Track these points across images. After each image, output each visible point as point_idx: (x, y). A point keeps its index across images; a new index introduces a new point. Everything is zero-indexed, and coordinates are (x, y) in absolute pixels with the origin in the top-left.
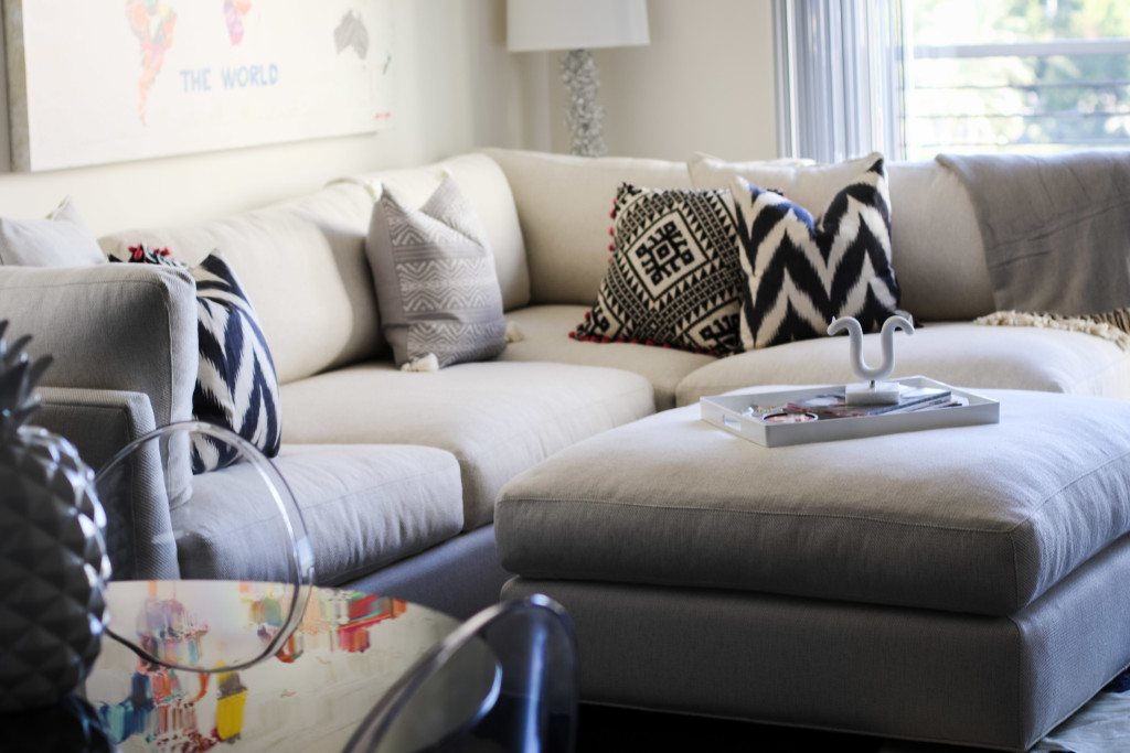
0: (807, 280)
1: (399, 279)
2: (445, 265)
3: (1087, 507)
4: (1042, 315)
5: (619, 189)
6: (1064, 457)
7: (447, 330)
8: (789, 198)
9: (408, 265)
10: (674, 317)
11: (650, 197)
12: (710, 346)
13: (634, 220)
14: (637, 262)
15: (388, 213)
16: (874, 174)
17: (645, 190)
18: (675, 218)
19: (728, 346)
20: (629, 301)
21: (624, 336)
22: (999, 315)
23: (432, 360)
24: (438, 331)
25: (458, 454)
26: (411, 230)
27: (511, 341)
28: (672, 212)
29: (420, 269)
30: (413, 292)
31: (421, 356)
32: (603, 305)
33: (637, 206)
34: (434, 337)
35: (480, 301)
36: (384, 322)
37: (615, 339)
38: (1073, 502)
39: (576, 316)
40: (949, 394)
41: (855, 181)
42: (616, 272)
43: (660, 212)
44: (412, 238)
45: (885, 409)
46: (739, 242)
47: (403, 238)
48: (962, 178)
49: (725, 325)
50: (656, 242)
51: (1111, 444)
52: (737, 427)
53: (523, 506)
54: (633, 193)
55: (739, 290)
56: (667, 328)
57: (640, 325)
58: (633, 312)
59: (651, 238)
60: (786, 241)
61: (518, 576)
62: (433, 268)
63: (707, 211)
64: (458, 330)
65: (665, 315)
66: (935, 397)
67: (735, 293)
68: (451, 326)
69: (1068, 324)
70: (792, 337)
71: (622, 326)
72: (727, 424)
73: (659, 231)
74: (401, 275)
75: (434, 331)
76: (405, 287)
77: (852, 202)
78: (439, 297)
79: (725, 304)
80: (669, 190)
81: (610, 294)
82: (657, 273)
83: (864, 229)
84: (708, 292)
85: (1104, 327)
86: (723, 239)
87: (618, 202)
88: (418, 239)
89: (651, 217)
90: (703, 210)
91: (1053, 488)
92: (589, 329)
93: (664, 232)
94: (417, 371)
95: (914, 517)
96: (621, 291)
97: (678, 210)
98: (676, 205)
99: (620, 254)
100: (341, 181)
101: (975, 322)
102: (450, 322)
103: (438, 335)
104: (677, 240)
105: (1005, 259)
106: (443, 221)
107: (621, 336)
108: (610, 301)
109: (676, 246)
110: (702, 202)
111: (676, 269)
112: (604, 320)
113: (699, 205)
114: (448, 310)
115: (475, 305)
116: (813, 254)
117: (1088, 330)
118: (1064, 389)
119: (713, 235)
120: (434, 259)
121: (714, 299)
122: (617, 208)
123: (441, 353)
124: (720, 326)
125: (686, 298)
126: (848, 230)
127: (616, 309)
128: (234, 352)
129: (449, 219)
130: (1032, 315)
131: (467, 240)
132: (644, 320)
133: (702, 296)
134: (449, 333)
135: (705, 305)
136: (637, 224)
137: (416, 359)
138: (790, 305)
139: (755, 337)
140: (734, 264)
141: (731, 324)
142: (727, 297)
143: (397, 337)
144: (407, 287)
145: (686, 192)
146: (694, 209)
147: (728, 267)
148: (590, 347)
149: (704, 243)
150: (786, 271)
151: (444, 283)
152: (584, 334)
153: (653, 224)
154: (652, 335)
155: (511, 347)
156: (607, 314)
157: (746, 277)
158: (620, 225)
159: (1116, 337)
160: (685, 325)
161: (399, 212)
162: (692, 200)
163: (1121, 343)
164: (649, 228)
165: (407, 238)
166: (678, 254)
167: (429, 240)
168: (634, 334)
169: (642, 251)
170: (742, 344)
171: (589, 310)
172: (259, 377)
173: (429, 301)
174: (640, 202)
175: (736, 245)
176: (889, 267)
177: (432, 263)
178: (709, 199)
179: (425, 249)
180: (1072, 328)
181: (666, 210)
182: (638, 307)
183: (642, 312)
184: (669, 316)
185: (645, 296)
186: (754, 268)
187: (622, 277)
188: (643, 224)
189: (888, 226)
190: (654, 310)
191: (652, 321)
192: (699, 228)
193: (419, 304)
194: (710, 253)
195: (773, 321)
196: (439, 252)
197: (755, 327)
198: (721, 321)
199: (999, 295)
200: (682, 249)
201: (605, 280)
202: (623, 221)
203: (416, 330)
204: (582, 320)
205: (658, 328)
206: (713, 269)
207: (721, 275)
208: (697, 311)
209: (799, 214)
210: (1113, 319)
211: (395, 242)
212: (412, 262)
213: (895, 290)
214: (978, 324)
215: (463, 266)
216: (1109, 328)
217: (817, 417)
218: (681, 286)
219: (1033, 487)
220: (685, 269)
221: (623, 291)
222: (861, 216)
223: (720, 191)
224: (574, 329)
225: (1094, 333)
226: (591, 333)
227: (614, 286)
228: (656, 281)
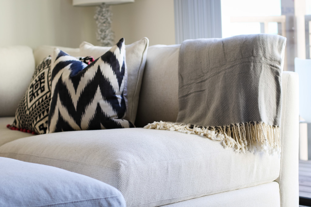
10: (32, 118)
14: (29, 91)
16: (117, 47)
18: (46, 71)
20: (22, 110)
21: (20, 128)
43: (44, 67)
50: (36, 82)
56: (30, 124)
57: (23, 122)
58: (22, 116)
65: (29, 117)
77: (99, 61)
82: (32, 97)
89: (40, 70)
93: (40, 77)
97: (49, 67)
104: (42, 81)
105: (185, 94)
111: (38, 95)
116: (70, 86)
117: (202, 134)
125: (38, 109)
133: (43, 108)
135: (43, 113)
138: (59, 113)
139: (49, 129)
150: (58, 95)
153: (39, 73)
154: (27, 128)
159: (221, 140)
160: (35, 122)
164: (37, 75)
166: (40, 88)
169: (32, 86)
181: (46, 67)
182: (24, 113)
185: (26, 108)
190: (27, 115)
191: (26, 120)
195: (54, 121)
197: (49, 124)
200: (42, 85)
208: (40, 116)
210: (230, 129)
214: (144, 128)
218: (37, 103)
220: (40, 95)
222: (99, 67)
225: (205, 135)
228: (31, 101)
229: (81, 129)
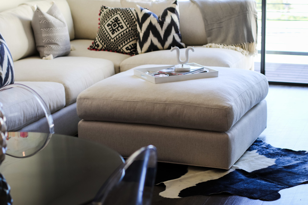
0: (156, 34)
1: (41, 33)
2: (55, 29)
3: (244, 101)
4: (221, 45)
5: (101, 7)
6: (238, 87)
7: (55, 48)
8: (150, 10)
9: (44, 29)
10: (118, 44)
11: (111, 10)
12: (128, 52)
13: (106, 16)
14: (107, 28)
15: (38, 14)
16: (175, 4)
17: (109, 8)
18: (118, 16)
19: (133, 52)
20: (105, 39)
21: (104, 49)
22: (210, 44)
23: (51, 56)
24: (53, 48)
25: (64, 84)
26: (45, 19)
27: (71, 50)
28: (117, 14)
29: (47, 30)
30: (46, 37)
31: (48, 55)
32: (97, 40)
33: (107, 12)
34: (51, 49)
35: (64, 39)
36: (37, 45)
37: (101, 50)
38: (241, 100)
39: (90, 43)
40: (203, 68)
41: (169, 6)
42: (101, 31)
43: (114, 14)
44: (45, 21)
45: (187, 73)
46: (137, 23)
47: (43, 21)
48: (198, 6)
49: (132, 46)
50: (113, 23)
51: (249, 83)
52: (145, 78)
53: (85, 100)
54: (106, 9)
55: (136, 36)
56: (116, 47)
57: (108, 46)
58: (106, 42)
59: (111, 21)
60: (151, 23)
61: (83, 120)
62: (51, 30)
63: (127, 14)
64: (58, 47)
65: (115, 43)
66: (200, 69)
67: (135, 37)
68: (56, 46)
69: (228, 47)
70: (152, 50)
71: (103, 46)
72: (142, 76)
73: (114, 19)
74: (42, 32)
75: (52, 48)
76: (43, 35)
77: (169, 12)
78: (53, 38)
79: (132, 40)
80: (116, 8)
81: (99, 37)
82: (113, 31)
83: (172, 20)
84: (128, 37)
85: (238, 48)
86: (132, 22)
87: (101, 11)
88: (47, 22)
89: (111, 16)
90: (126, 14)
91: (236, 96)
92: (94, 47)
93: (115, 20)
94: (47, 59)
95: (199, 104)
96: (103, 36)
97: (119, 14)
98: (118, 12)
99: (102, 26)
100: (23, 4)
101: (203, 46)
102: (56, 45)
103: (52, 49)
104: (119, 22)
105: (210, 29)
106: (53, 16)
107: (102, 49)
108: (99, 39)
109: (118, 24)
110: (125, 11)
111: (119, 30)
112: (98, 44)
113: (125, 12)
114: (56, 42)
115: (63, 40)
116: (158, 27)
117: (234, 49)
118: (230, 66)
119: (129, 21)
120: (52, 27)
121: (129, 39)
122: (101, 13)
123: (54, 54)
124: (131, 47)
125: (121, 38)
126: (168, 21)
127: (101, 41)
128: (2, 56)
129: (55, 15)
130: (218, 44)
131: (61, 22)
132: (109, 45)
133: (126, 38)
134: (56, 49)
135: (127, 41)
136: (107, 17)
137: (46, 56)
138: (152, 41)
139: (141, 50)
140: (135, 29)
141: (134, 46)
142: (133, 38)
143: (41, 49)
144: (44, 35)
145: (121, 8)
146: (123, 13)
147: (133, 30)
148: (94, 52)
149: (127, 23)
150: (151, 32)
151: (54, 34)
152: (92, 48)
153: (112, 17)
154: (112, 49)
155: (72, 52)
156: (98, 43)
157: (139, 33)
158: (102, 17)
159: (241, 51)
160: (121, 46)
161: (42, 14)
162: (123, 11)
163: (243, 53)
164: (111, 18)
165: (44, 21)
166: (119, 26)
167: (50, 22)
168: (106, 49)
169: (109, 25)
170: (138, 52)
171: (93, 41)
172: (9, 63)
173: (50, 39)
174: (108, 11)
175: (136, 24)
176: (179, 31)
177: (51, 28)
178: (128, 11)
179: (49, 24)
180: (230, 48)
181: (115, 14)
182: (108, 41)
183: (109, 42)
184: (117, 44)
185: (110, 38)
186: (141, 30)
187: (103, 33)
188: (109, 17)
189: (179, 19)
190: (112, 42)
191: (112, 45)
192: (125, 19)
193: (47, 40)
194: (128, 26)
195: (146, 46)
196: (53, 25)
197: (141, 47)
198: (131, 45)
199: (209, 39)
200: (120, 25)
201: (98, 33)
202: (103, 17)
203: (46, 47)
204: (91, 44)
205: (113, 47)
206: (129, 31)
207: (131, 32)
208: (124, 42)
209: (154, 15)
210: (240, 46)
211: (41, 22)
212: (45, 28)
213: (180, 37)
214: (204, 47)
215: (59, 29)
216: (240, 49)
217: (168, 75)
218: (120, 35)
219: (231, 96)
220: (121, 30)
221: (104, 37)
222: (171, 16)
223: (131, 8)
224: (89, 47)
225: (235, 50)
226: (94, 48)
227: (101, 35)
228: (113, 34)
229: (163, 49)
